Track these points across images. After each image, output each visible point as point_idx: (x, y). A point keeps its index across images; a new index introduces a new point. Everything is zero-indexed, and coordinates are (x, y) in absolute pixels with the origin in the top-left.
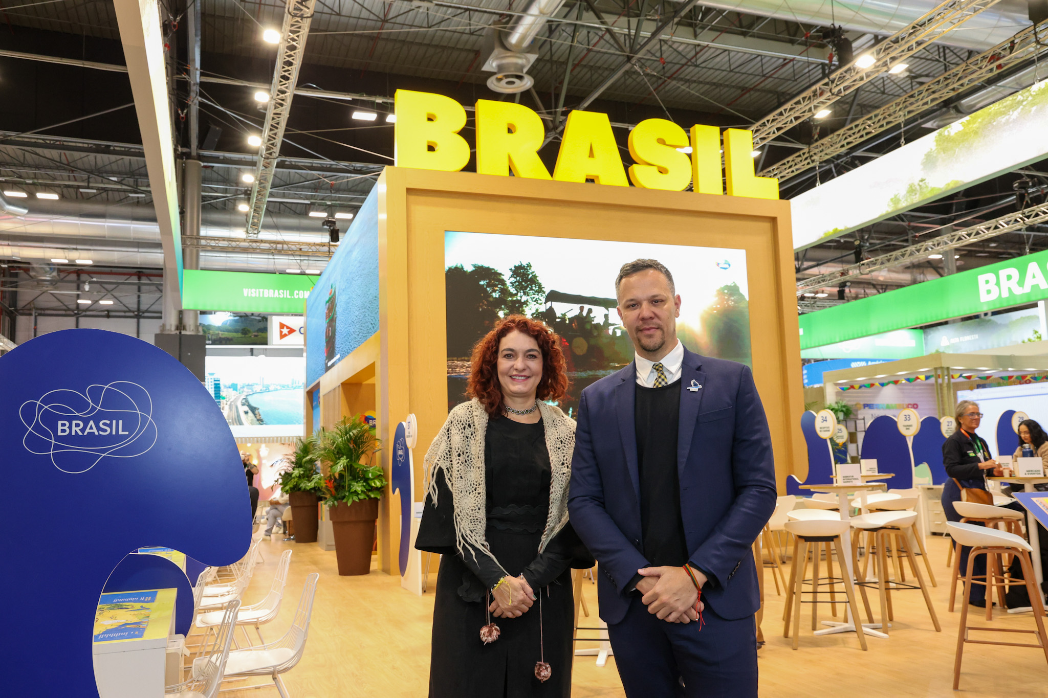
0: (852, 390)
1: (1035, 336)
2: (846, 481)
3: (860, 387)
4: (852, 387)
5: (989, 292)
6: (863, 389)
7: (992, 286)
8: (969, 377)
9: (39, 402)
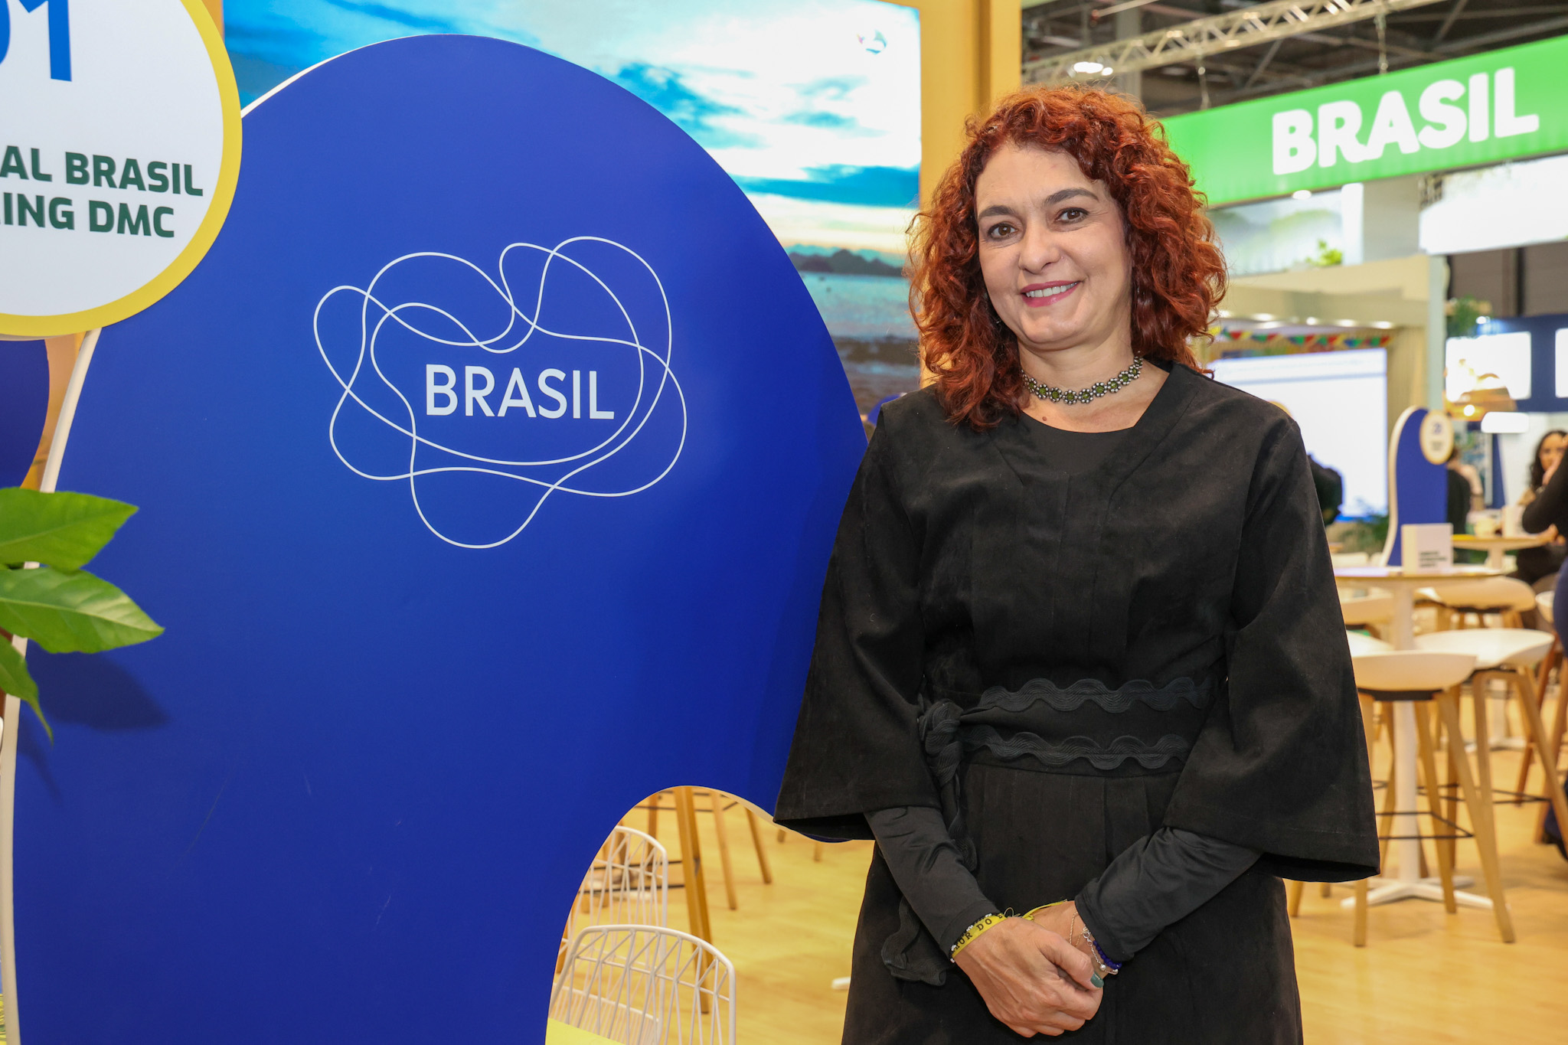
9: (368, 295)
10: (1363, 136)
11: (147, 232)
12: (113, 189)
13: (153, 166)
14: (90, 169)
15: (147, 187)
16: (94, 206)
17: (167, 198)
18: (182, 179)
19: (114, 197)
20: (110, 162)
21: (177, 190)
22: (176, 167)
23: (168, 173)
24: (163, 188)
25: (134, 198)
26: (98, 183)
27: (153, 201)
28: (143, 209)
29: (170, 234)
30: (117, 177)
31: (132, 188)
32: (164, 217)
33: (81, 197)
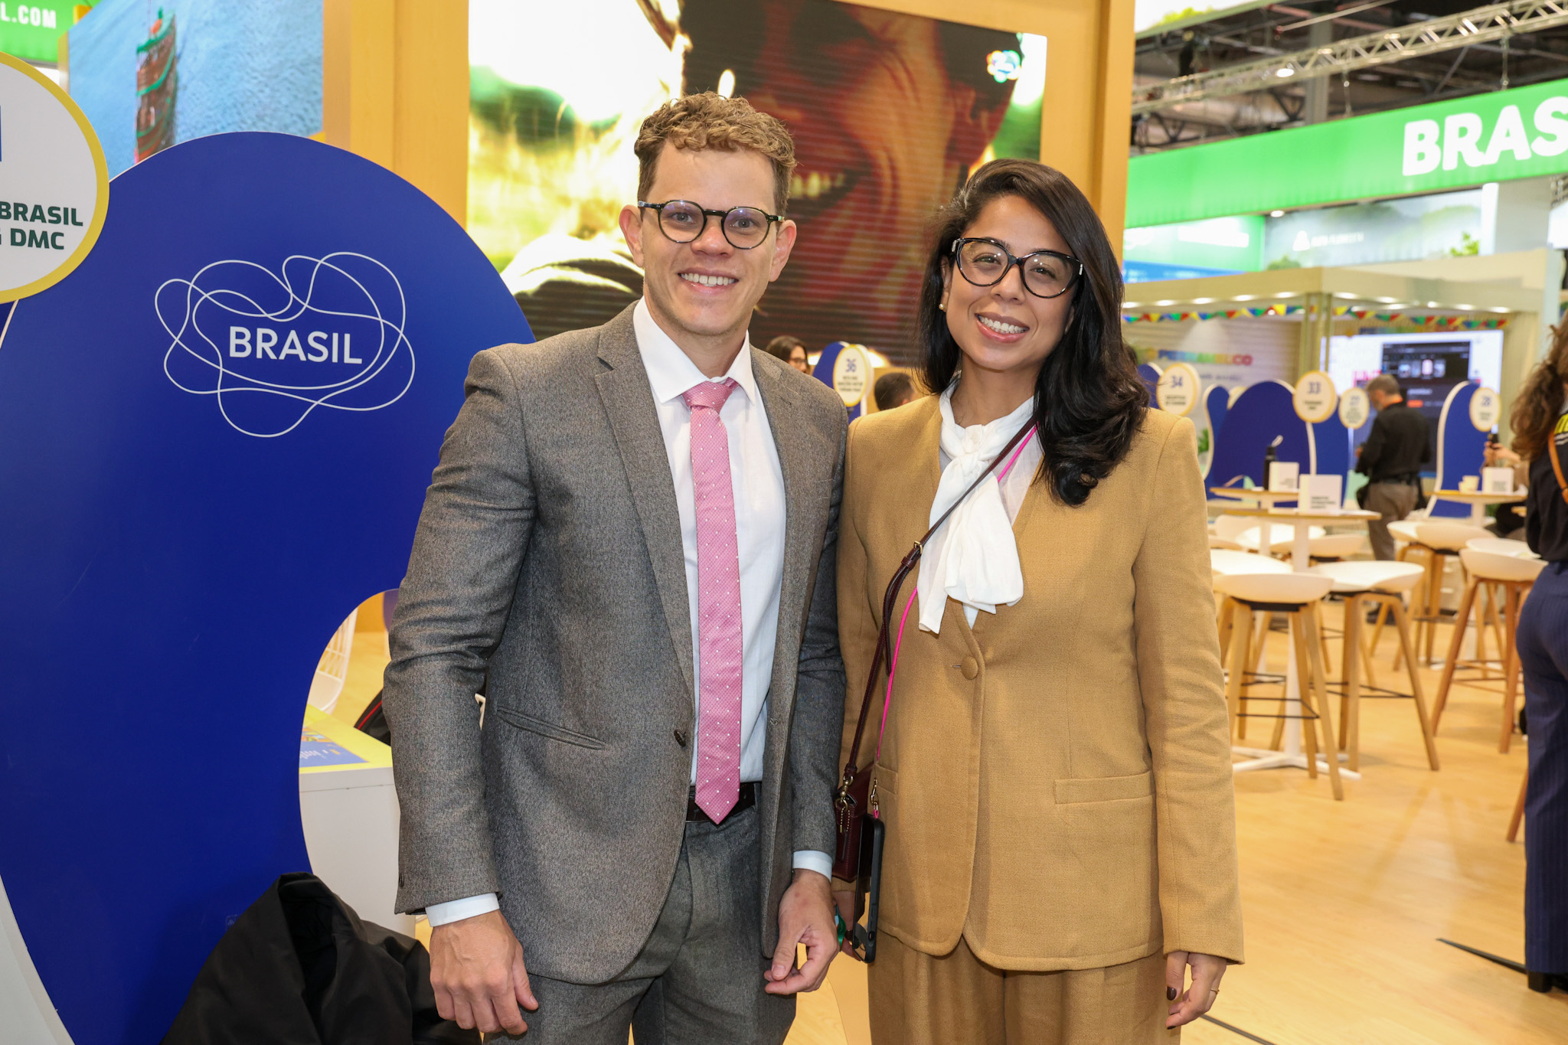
0: (1145, 323)
1: (1467, 243)
2: (1315, 505)
3: (1161, 318)
4: (1147, 317)
5: (1421, 156)
6: (1166, 324)
7: (1429, 146)
8: (1361, 315)
9: (191, 285)
10: (1483, 144)
11: (47, 246)
12: (25, 222)
13: (51, 210)
14: (12, 210)
15: (47, 221)
16: (13, 231)
17: (60, 227)
18: (70, 217)
19: (26, 226)
20: (25, 207)
21: (66, 222)
22: (66, 210)
23: (61, 213)
24: (58, 221)
25: (38, 227)
26: (16, 218)
27: (51, 229)
28: (44, 234)
29: (62, 248)
30: (29, 215)
31: (38, 222)
32: (58, 239)
33: (6, 226)
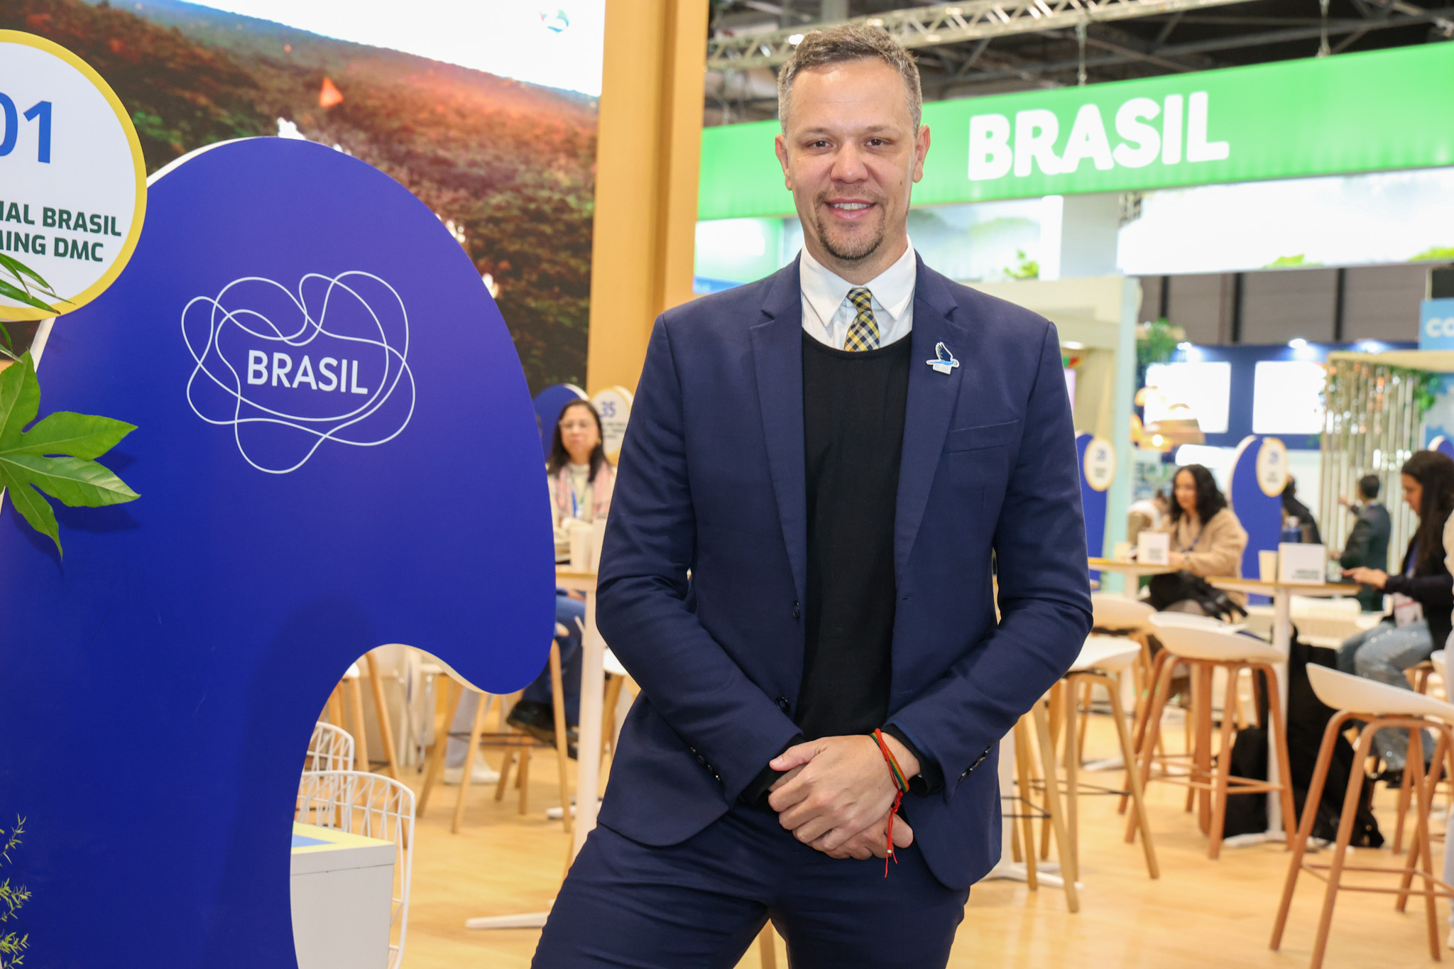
9: (216, 303)
11: (87, 258)
12: (69, 230)
13: (93, 217)
14: (57, 218)
15: (89, 230)
16: (57, 240)
17: (100, 237)
18: (109, 226)
19: (69, 235)
20: (69, 214)
21: (106, 232)
22: (106, 218)
23: (102, 221)
24: (98, 231)
25: (80, 236)
26: (60, 226)
27: (92, 238)
28: (86, 244)
29: (100, 260)
30: (72, 223)
31: (80, 230)
32: (98, 249)
33: (50, 234)
